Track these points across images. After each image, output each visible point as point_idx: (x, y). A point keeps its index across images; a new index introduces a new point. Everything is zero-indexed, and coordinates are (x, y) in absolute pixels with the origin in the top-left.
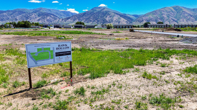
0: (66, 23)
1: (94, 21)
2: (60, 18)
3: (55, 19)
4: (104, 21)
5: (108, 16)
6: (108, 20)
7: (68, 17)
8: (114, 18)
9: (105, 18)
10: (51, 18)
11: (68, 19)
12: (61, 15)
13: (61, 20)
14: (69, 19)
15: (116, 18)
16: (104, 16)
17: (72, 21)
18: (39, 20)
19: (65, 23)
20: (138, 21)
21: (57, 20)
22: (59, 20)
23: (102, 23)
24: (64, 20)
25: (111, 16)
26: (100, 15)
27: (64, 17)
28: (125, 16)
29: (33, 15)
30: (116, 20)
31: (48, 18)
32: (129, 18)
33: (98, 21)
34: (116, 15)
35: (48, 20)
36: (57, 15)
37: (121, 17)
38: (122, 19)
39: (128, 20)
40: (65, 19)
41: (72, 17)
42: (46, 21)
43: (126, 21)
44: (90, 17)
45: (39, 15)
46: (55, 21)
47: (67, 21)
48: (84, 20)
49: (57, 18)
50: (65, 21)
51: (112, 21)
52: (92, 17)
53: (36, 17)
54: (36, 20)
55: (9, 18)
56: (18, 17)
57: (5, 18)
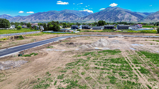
0: (84, 21)
1: (107, 19)
2: (80, 17)
3: (76, 18)
4: (116, 18)
5: (120, 14)
6: (119, 18)
7: (85, 16)
8: (125, 16)
9: (117, 16)
10: (73, 17)
11: (85, 17)
12: (80, 15)
13: (80, 19)
14: (87, 18)
15: (127, 16)
16: (116, 15)
17: (89, 19)
18: (64, 19)
19: (83, 21)
20: (149, 19)
21: (77, 19)
22: (78, 19)
23: (114, 21)
25: (123, 14)
26: (113, 14)
27: (82, 16)
28: (135, 14)
29: (60, 15)
30: (127, 18)
31: (71, 17)
32: (140, 16)
33: (111, 19)
34: (128, 13)
35: (70, 19)
36: (77, 15)
37: (132, 15)
38: (133, 17)
39: (139, 18)
40: (83, 17)
41: (89, 15)
42: (69, 19)
43: (137, 18)
44: (104, 15)
45: (64, 15)
46: (75, 20)
47: (84, 19)
48: (98, 18)
49: (77, 17)
50: (83, 19)
51: (123, 18)
52: (105, 16)
53: (62, 17)
54: (62, 19)
55: (44, 18)
56: (50, 17)
57: (42, 17)
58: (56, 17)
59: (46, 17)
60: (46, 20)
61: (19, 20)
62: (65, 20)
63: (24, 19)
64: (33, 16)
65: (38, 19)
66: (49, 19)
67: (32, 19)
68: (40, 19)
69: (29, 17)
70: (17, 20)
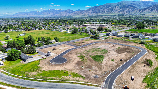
0: (143, 13)
7: (146, 7)
10: (130, 9)
12: (140, 6)
13: (138, 11)
14: (147, 10)
17: (149, 11)
18: (119, 12)
19: (141, 13)
21: (135, 11)
22: (136, 11)
24: (141, 11)
29: (116, 8)
31: (128, 9)
40: (143, 9)
45: (120, 8)
47: (144, 12)
49: (136, 9)
50: (143, 12)
53: (118, 9)
54: (118, 12)
55: (100, 11)
56: (105, 10)
57: (98, 11)
58: (112, 10)
59: (102, 10)
60: (102, 13)
61: (79, 14)
62: (121, 13)
63: (83, 13)
64: (90, 10)
65: (94, 13)
66: (104, 12)
67: (89, 13)
68: (96, 13)
69: (87, 11)
70: (78, 14)
